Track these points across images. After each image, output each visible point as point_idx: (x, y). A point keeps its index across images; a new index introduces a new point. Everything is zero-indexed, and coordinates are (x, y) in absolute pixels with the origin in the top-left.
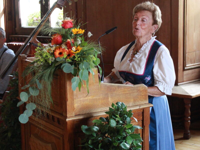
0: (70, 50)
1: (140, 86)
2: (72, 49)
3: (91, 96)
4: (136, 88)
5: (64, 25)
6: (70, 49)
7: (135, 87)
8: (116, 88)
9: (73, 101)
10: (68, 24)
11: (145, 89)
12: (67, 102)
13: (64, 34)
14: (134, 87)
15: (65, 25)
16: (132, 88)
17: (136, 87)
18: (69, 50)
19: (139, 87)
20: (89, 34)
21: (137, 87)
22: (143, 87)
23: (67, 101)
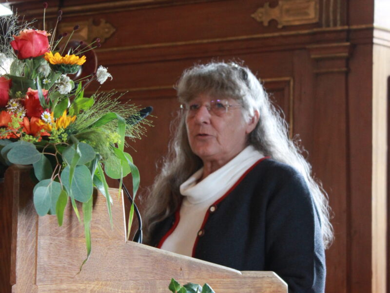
0: (33, 119)
1: (263, 277)
2: (42, 116)
3: (97, 279)
4: (249, 281)
5: (20, 45)
6: (36, 117)
7: (245, 278)
8: (181, 269)
9: (34, 286)
10: (32, 41)
11: (279, 289)
12: (14, 287)
13: (16, 77)
14: (244, 275)
15: (22, 46)
16: (236, 280)
17: (249, 277)
18: (30, 121)
19: (260, 278)
20: (101, 72)
21: (254, 278)
22: (272, 283)
23: (15, 282)
